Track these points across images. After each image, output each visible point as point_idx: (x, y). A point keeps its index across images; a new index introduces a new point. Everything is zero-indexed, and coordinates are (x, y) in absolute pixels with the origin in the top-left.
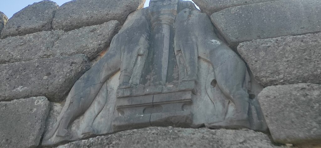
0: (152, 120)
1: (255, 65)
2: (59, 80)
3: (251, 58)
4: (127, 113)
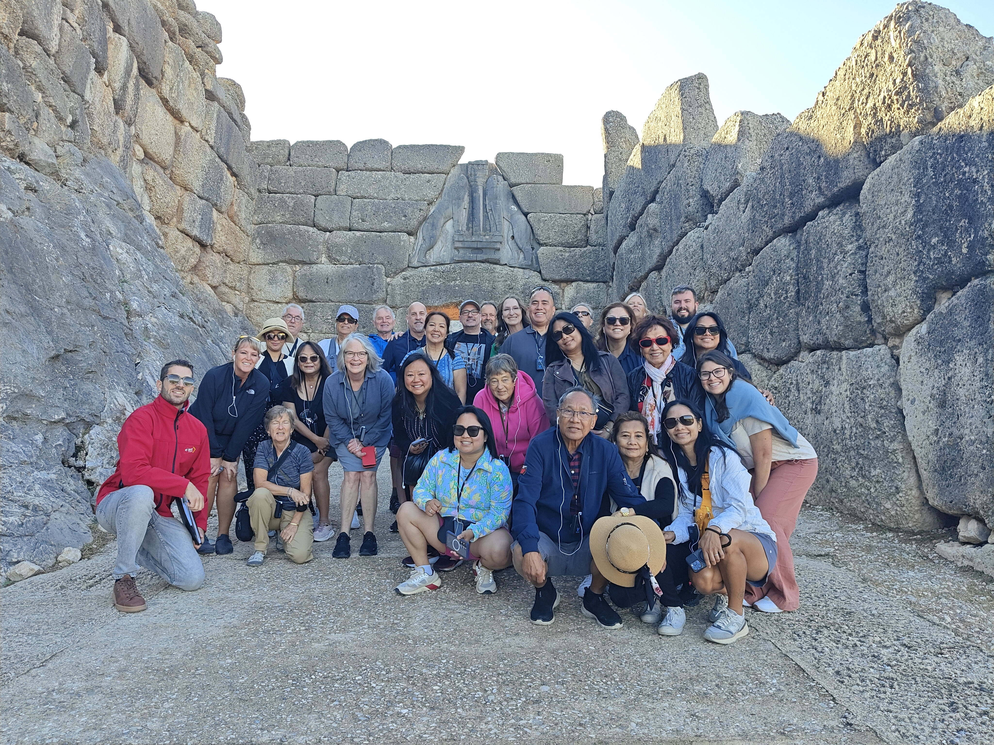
0: (478, 259)
1: (538, 232)
2: (414, 223)
3: (535, 226)
4: (462, 251)
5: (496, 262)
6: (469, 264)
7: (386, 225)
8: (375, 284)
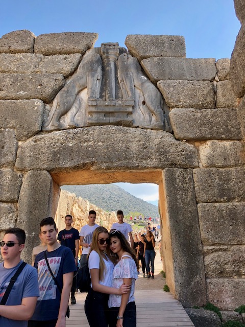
0: (111, 122)
2: (49, 91)
4: (95, 116)
5: (129, 125)
6: (102, 126)
7: (22, 93)
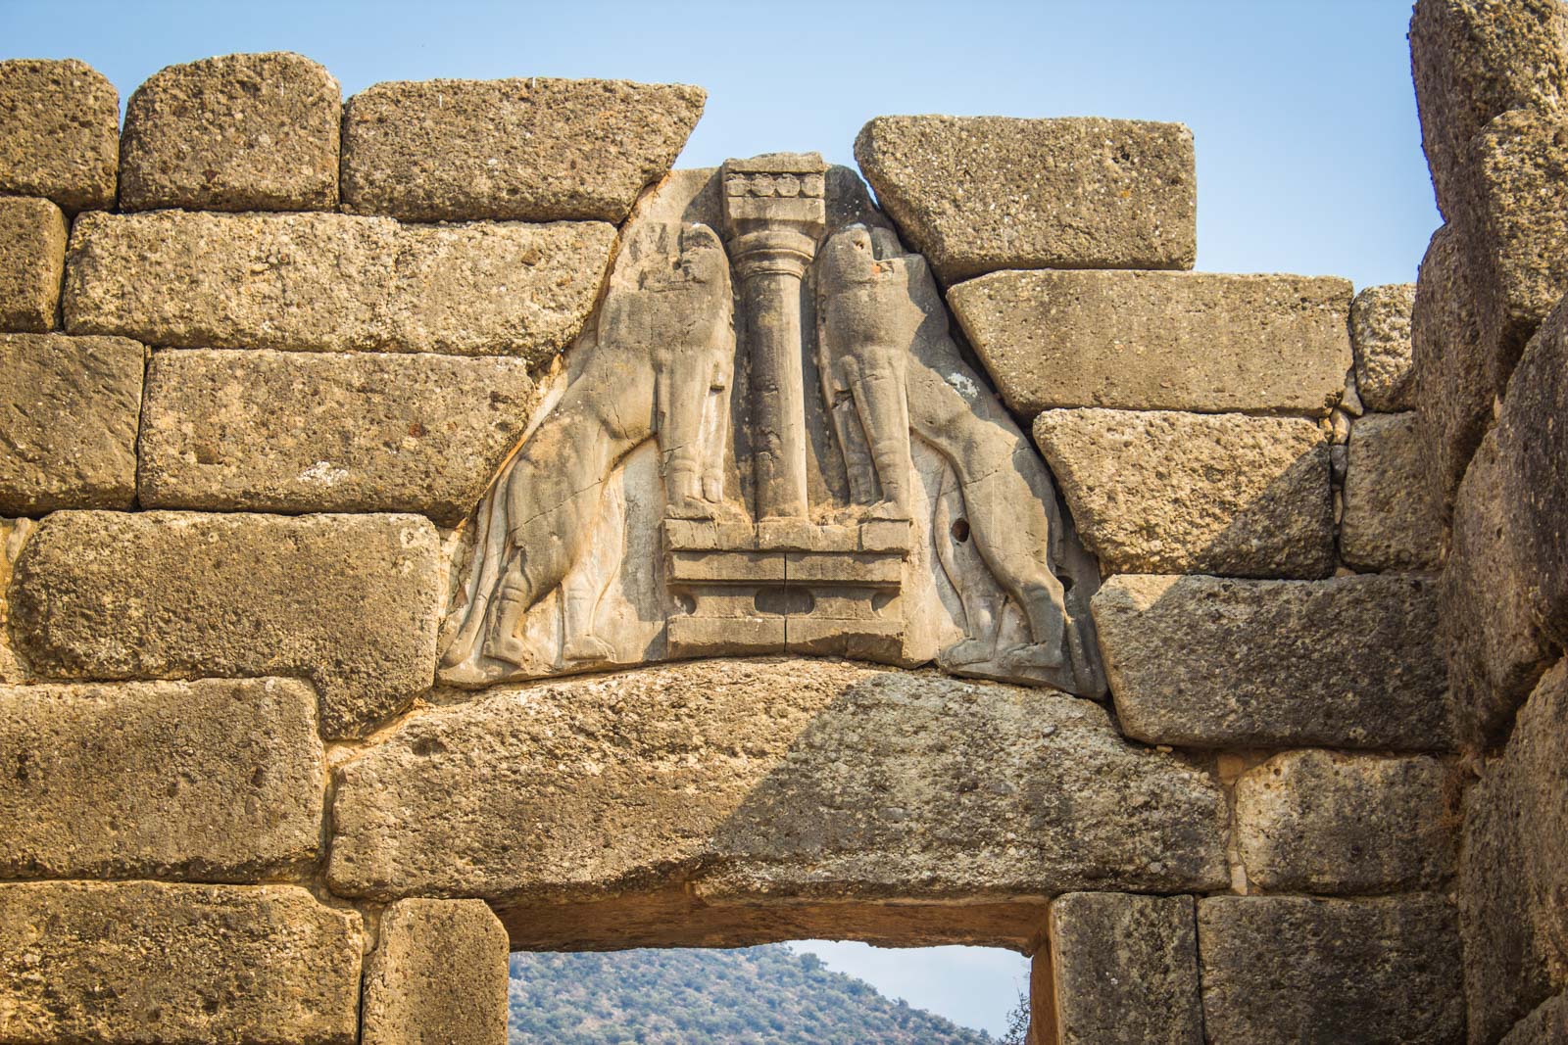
0: (792, 640)
1: (1087, 502)
2: (464, 463)
3: (1076, 472)
4: (708, 604)
5: (884, 656)
6: (746, 667)
7: (325, 476)
8: (271, 775)
